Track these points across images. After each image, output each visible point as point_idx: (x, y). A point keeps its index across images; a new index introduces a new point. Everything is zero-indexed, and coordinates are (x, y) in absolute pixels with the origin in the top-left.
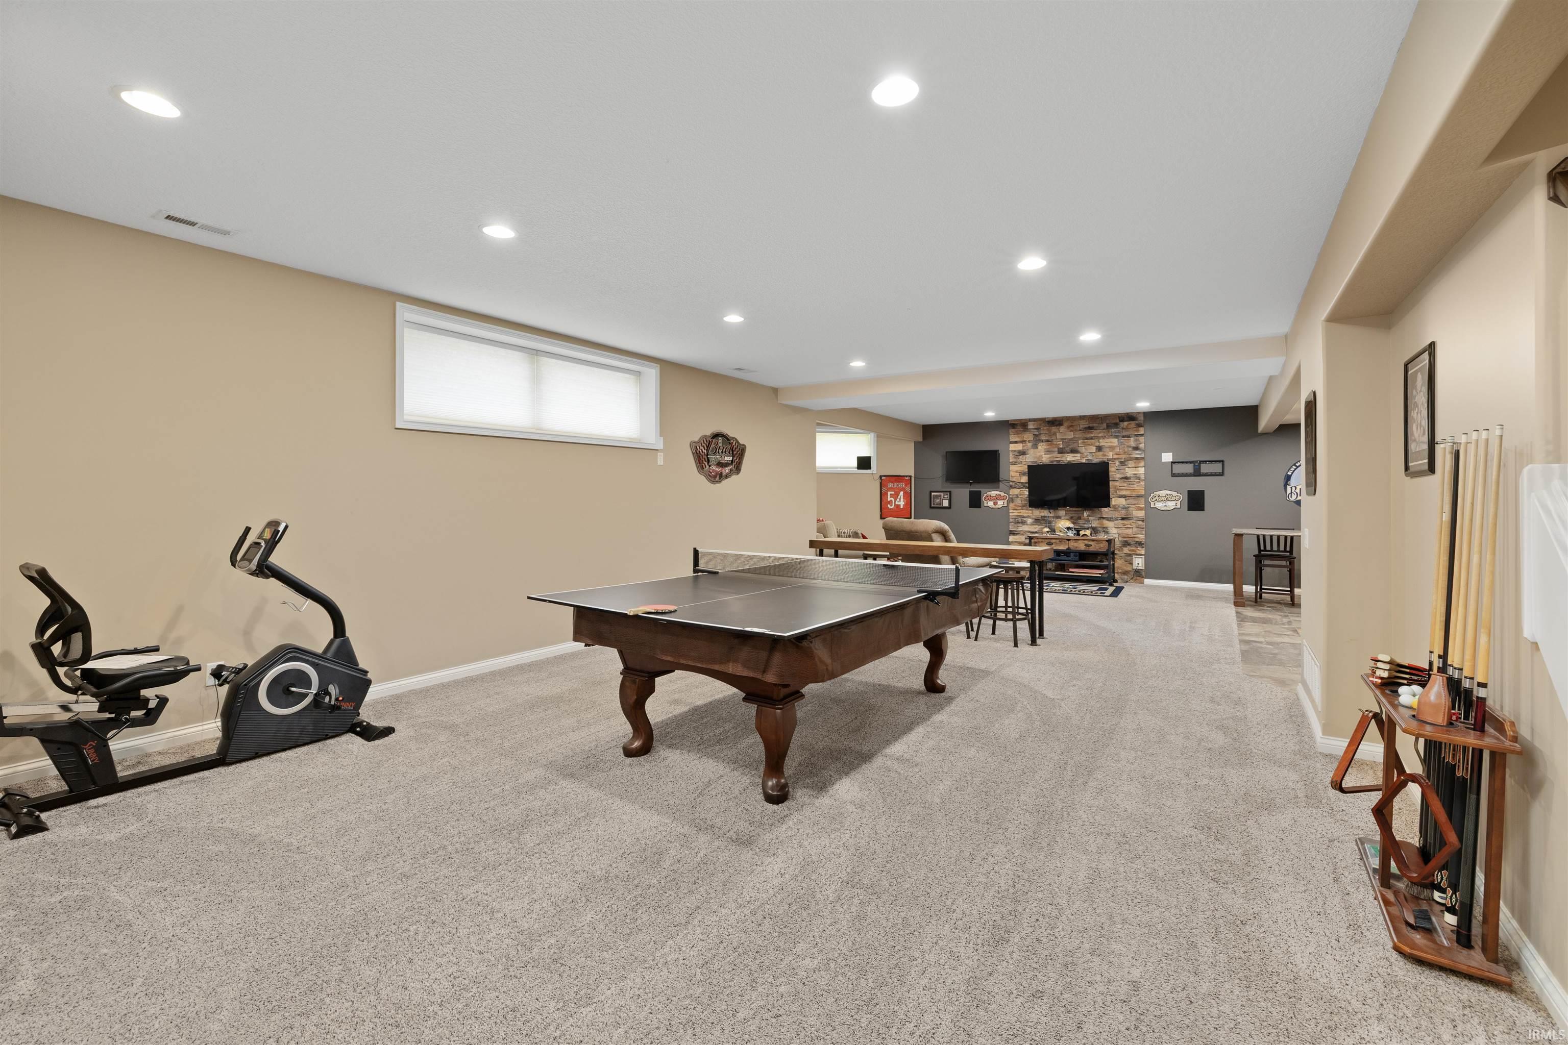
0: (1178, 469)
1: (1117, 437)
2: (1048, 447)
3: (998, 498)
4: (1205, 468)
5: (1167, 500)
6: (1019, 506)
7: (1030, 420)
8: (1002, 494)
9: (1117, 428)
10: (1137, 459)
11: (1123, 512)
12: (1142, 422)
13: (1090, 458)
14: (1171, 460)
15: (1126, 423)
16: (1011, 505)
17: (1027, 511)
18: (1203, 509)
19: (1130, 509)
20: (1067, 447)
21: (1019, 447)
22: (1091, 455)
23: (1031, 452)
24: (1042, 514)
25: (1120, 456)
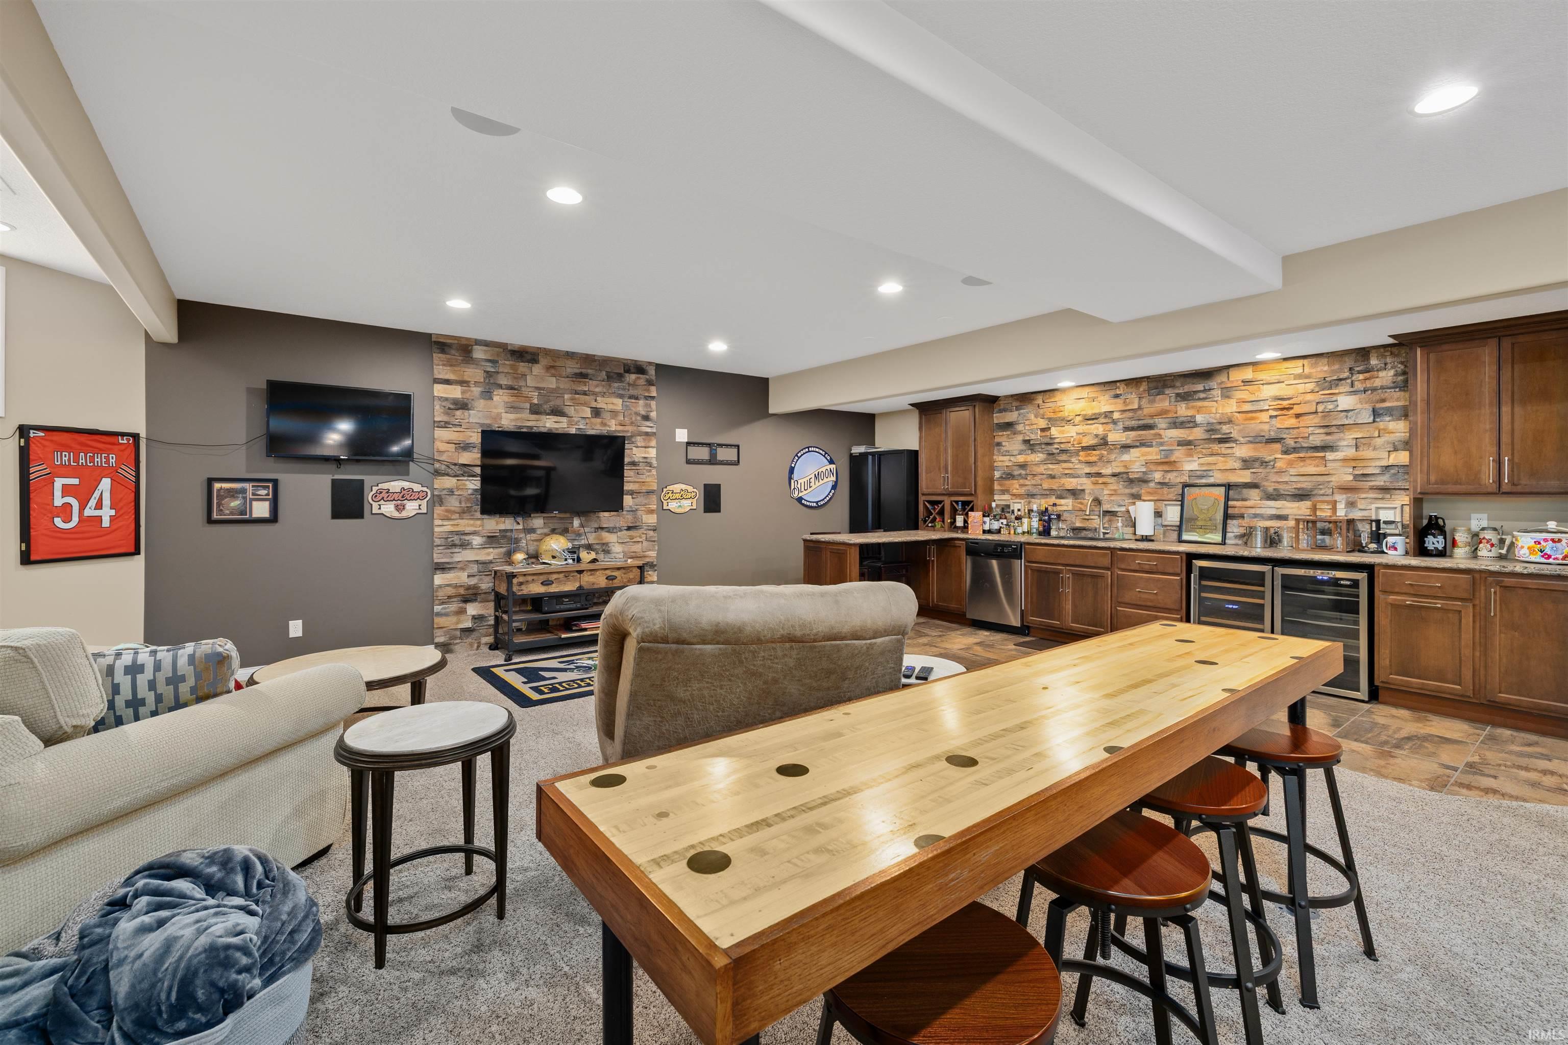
0: (695, 452)
1: (621, 396)
2: (512, 399)
3: (405, 495)
4: (720, 454)
5: (682, 497)
6: (455, 512)
7: (478, 342)
8: (417, 487)
9: (621, 382)
10: (647, 434)
11: (631, 516)
12: (654, 378)
13: (581, 427)
14: (686, 440)
15: (633, 376)
16: (438, 510)
17: (472, 522)
18: (719, 511)
19: (639, 513)
20: (546, 402)
21: (455, 392)
22: (583, 421)
23: (481, 404)
24: (502, 527)
25: (627, 428)
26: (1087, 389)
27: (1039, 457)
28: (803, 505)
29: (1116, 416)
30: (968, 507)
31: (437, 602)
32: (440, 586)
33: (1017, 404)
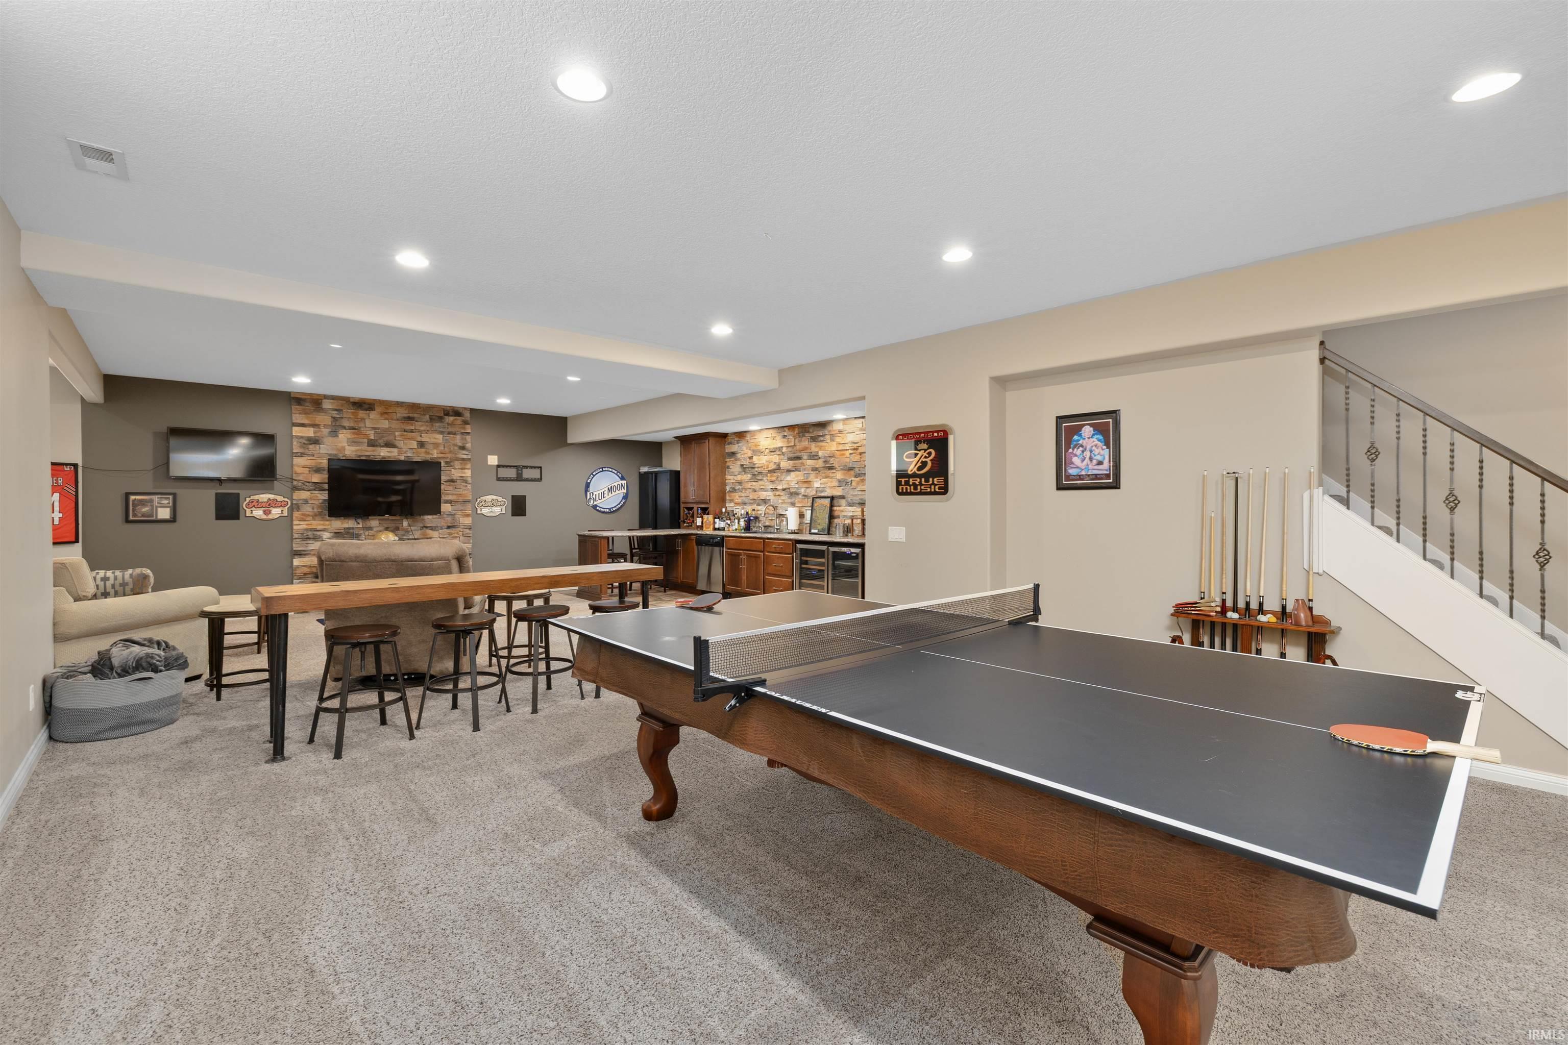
0: (504, 473)
1: (442, 433)
2: (353, 436)
3: (271, 504)
4: (526, 473)
5: (493, 505)
6: (309, 515)
7: (326, 397)
8: (280, 498)
9: (443, 422)
10: (463, 459)
11: (449, 519)
12: (468, 419)
13: (409, 455)
14: (497, 464)
15: (452, 418)
16: (296, 514)
17: (322, 522)
18: (525, 515)
19: (457, 516)
20: (381, 438)
21: (310, 432)
22: (411, 451)
23: (328, 440)
24: (346, 526)
25: (446, 456)
26: (771, 431)
27: (747, 477)
28: (598, 511)
29: (784, 450)
30: (705, 511)
31: (295, 577)
32: (298, 567)
33: (737, 439)
